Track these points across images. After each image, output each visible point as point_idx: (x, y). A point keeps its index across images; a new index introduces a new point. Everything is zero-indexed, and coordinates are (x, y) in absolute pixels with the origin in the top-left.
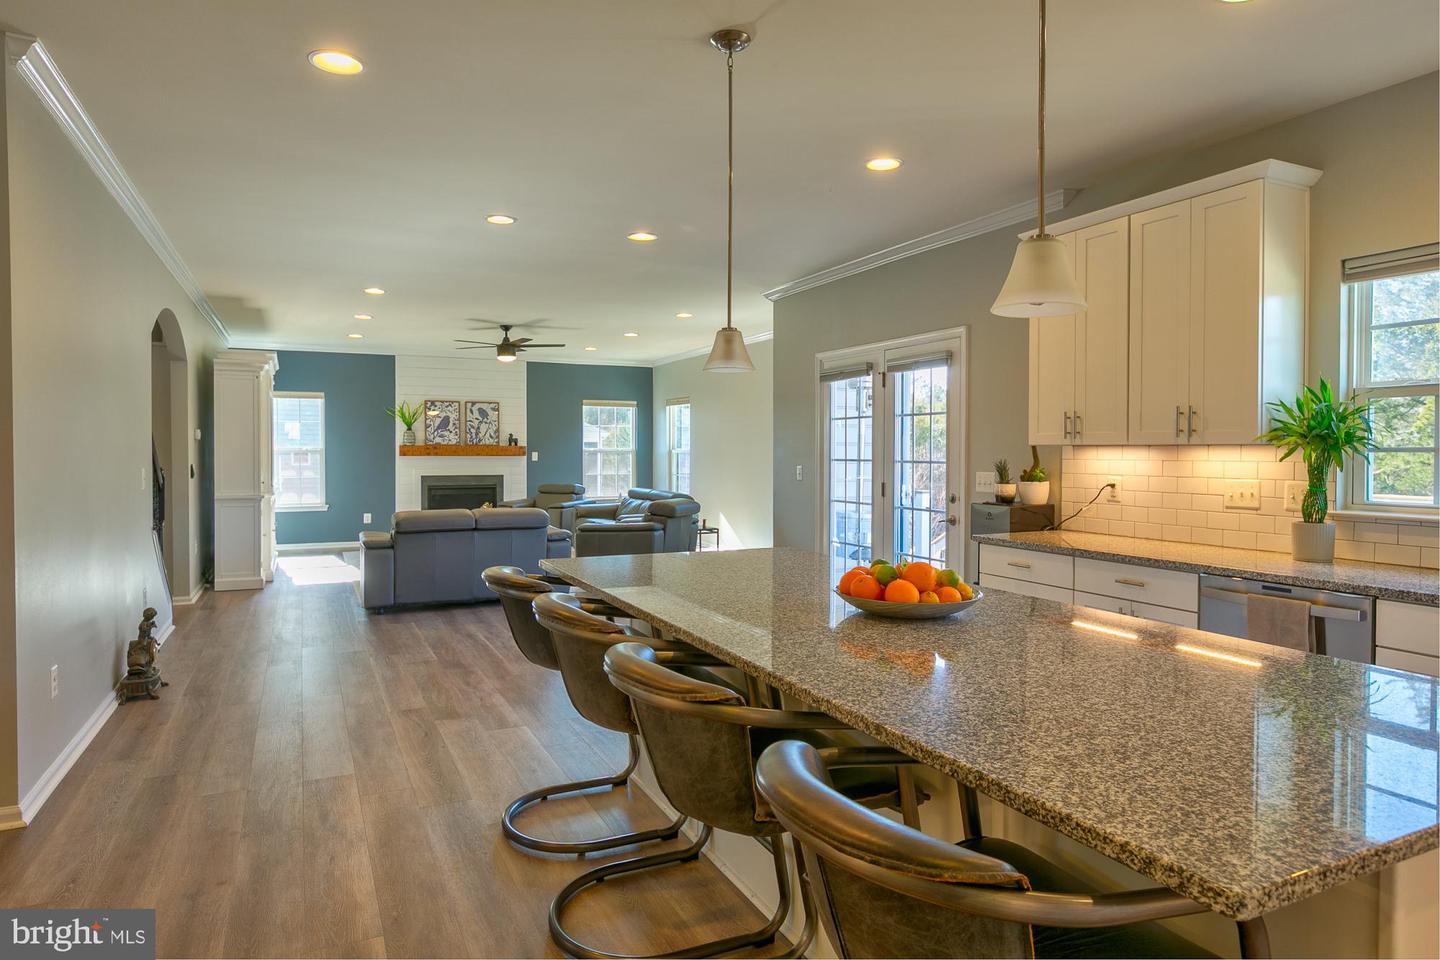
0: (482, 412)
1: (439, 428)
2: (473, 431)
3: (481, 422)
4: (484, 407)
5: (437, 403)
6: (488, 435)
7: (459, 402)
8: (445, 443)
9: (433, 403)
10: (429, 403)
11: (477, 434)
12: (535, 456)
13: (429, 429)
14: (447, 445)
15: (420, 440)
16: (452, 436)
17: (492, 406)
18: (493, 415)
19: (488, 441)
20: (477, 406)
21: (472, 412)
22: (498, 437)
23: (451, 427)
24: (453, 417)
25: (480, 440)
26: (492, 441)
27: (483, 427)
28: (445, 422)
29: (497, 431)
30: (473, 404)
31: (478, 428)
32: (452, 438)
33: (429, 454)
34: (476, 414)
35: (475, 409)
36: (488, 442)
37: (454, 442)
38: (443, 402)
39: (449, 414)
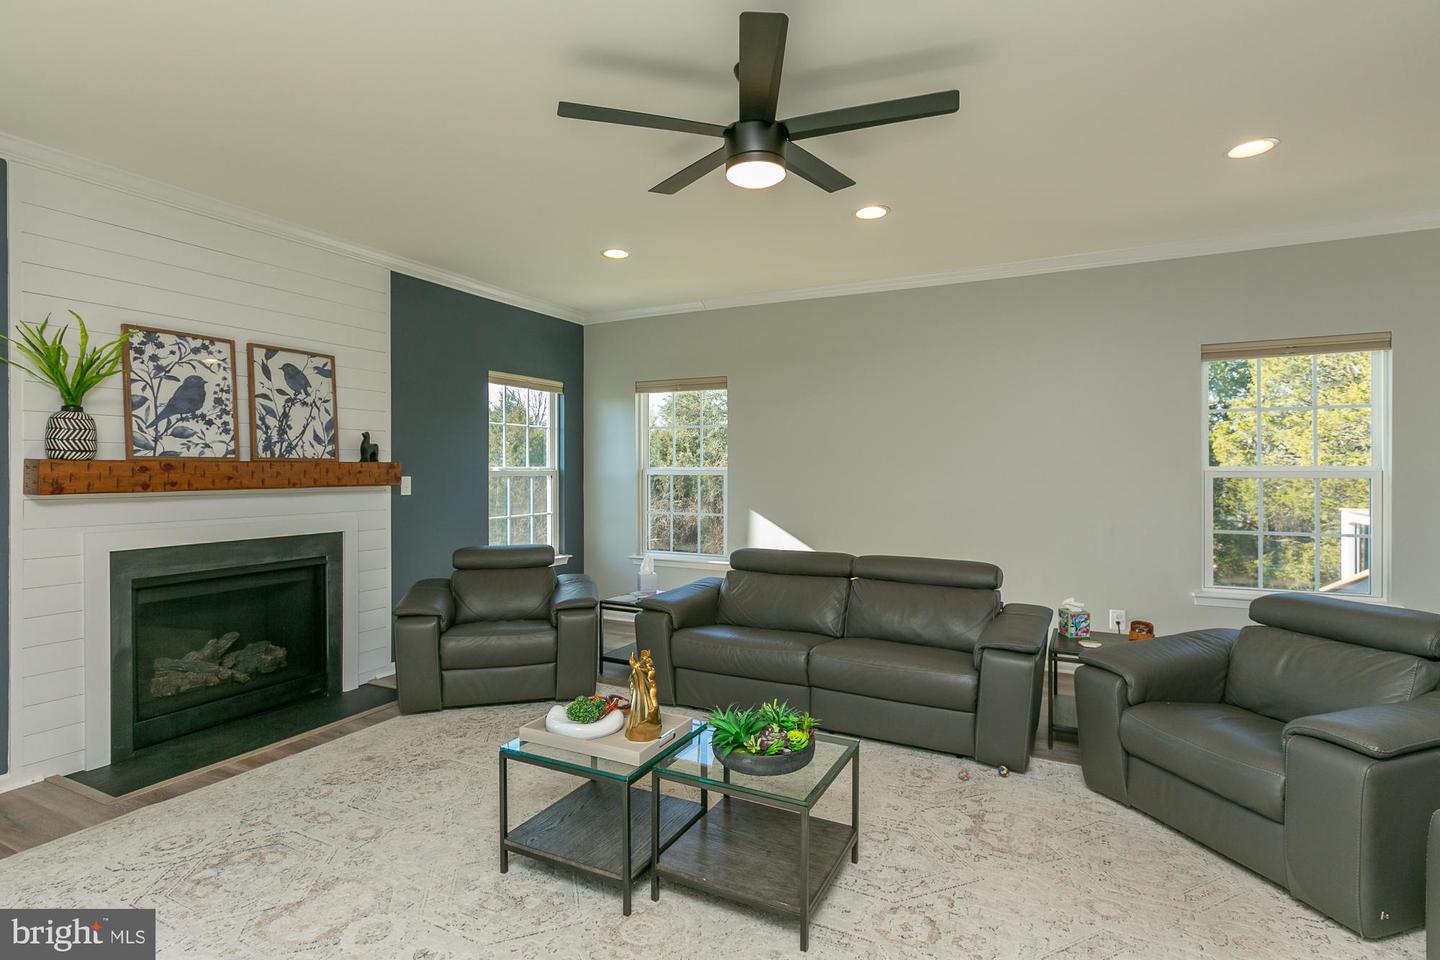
0: (293, 374)
1: (171, 408)
2: (272, 422)
3: (291, 401)
4: (299, 362)
5: (168, 340)
6: (309, 436)
7: (232, 343)
8: (194, 452)
9: (151, 334)
10: (137, 339)
11: (282, 432)
12: (406, 486)
13: (140, 412)
14: (200, 460)
15: (111, 447)
16: (212, 434)
17: (319, 362)
18: (319, 386)
19: (310, 450)
20: (280, 359)
21: (266, 371)
22: (334, 440)
23: (208, 408)
24: (213, 382)
25: (291, 448)
26: (319, 449)
27: (298, 415)
28: (190, 396)
29: (332, 425)
30: (271, 351)
31: (285, 415)
32: (217, 445)
33: (145, 487)
34: (279, 380)
35: (276, 363)
36: (309, 454)
37: (219, 451)
38: (182, 335)
39: (201, 372)
